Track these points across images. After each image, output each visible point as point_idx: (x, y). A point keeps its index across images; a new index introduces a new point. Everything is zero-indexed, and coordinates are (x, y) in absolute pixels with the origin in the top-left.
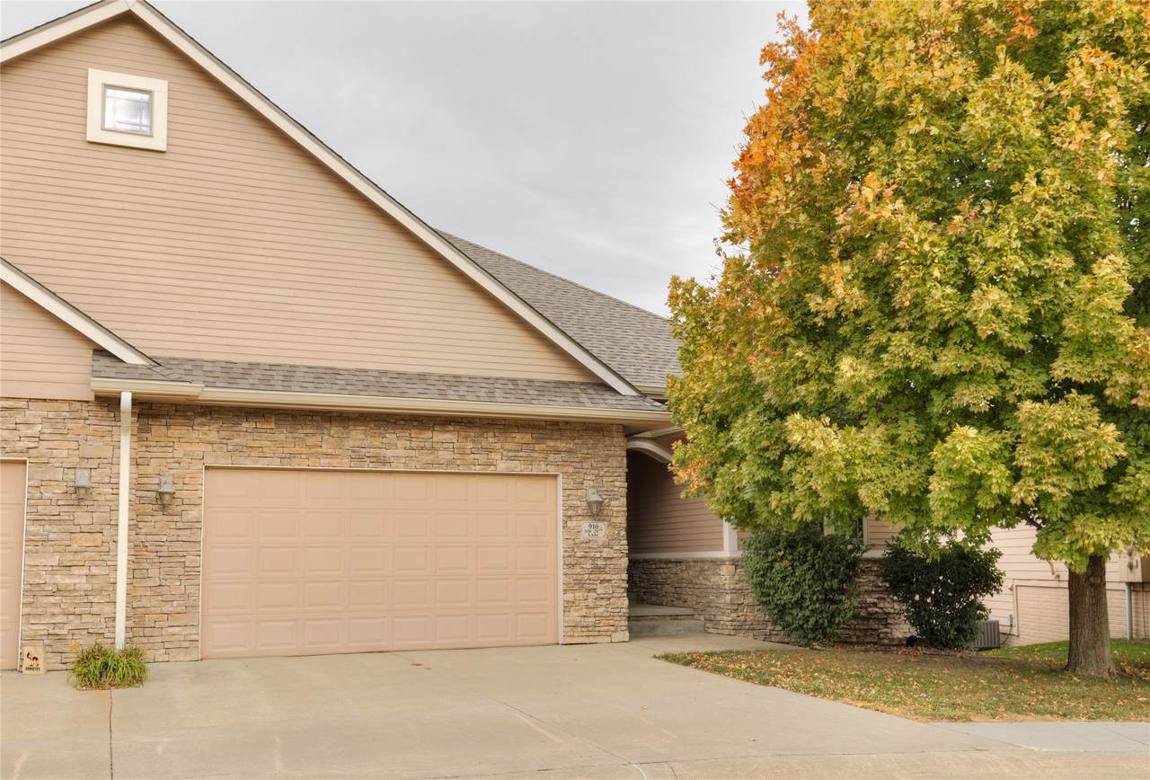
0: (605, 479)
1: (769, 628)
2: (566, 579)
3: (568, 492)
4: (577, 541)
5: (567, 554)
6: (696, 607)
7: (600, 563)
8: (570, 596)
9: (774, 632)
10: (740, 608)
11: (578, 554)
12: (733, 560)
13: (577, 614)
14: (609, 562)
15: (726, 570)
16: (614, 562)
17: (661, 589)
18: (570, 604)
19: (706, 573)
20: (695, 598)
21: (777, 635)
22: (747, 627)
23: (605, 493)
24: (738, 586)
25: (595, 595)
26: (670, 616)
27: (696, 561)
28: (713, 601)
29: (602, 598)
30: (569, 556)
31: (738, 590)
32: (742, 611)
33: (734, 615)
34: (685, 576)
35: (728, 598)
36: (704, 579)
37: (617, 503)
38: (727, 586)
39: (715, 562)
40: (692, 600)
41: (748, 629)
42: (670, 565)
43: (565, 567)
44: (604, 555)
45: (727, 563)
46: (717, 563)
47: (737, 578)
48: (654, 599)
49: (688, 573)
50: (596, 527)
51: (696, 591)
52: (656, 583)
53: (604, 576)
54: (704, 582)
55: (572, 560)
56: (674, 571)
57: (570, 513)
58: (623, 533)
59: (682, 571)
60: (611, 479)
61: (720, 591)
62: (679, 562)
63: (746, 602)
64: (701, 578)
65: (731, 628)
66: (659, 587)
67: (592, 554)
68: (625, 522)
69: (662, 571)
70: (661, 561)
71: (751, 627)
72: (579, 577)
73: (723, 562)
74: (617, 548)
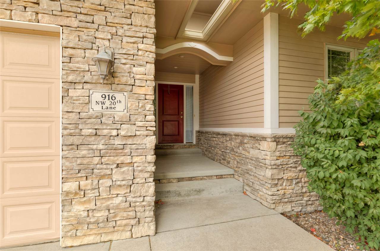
0: (125, 39)
1: (305, 199)
2: (67, 164)
3: (70, 51)
4: (83, 115)
5: (66, 132)
6: (237, 169)
7: (117, 142)
8: (71, 186)
9: (310, 202)
10: (280, 182)
11: (86, 132)
12: (275, 137)
13: (82, 208)
14: (130, 141)
15: (267, 146)
16: (136, 141)
17: (214, 151)
18: (71, 196)
19: (246, 146)
20: (236, 163)
21: (312, 204)
22: (286, 200)
23: (126, 56)
24: (278, 162)
25: (109, 183)
26: (216, 176)
27: (237, 135)
28: (251, 170)
29: (120, 186)
30: (71, 135)
31: (278, 166)
32: (282, 185)
33: (275, 189)
34: (229, 145)
35: (269, 173)
36: (244, 150)
37: (141, 69)
38: (267, 162)
39: (254, 137)
40: (233, 163)
41: (286, 202)
42: (219, 136)
43: (65, 148)
44: (123, 133)
45: (269, 140)
46: (257, 139)
47: (278, 154)
48: (210, 155)
49: (231, 144)
50: (113, 98)
51: (236, 158)
52: (211, 146)
53: (122, 158)
54: (243, 152)
55: (76, 140)
56: (221, 140)
57: (71, 78)
58: (150, 107)
59: (227, 141)
60: (133, 40)
61: (259, 163)
62: (224, 135)
63: (285, 176)
64: (241, 148)
65: (271, 202)
66: (213, 148)
67: (105, 132)
68: (152, 93)
69: (214, 139)
70: (214, 133)
71: (290, 200)
72: (85, 161)
73: (264, 138)
74: (140, 124)
